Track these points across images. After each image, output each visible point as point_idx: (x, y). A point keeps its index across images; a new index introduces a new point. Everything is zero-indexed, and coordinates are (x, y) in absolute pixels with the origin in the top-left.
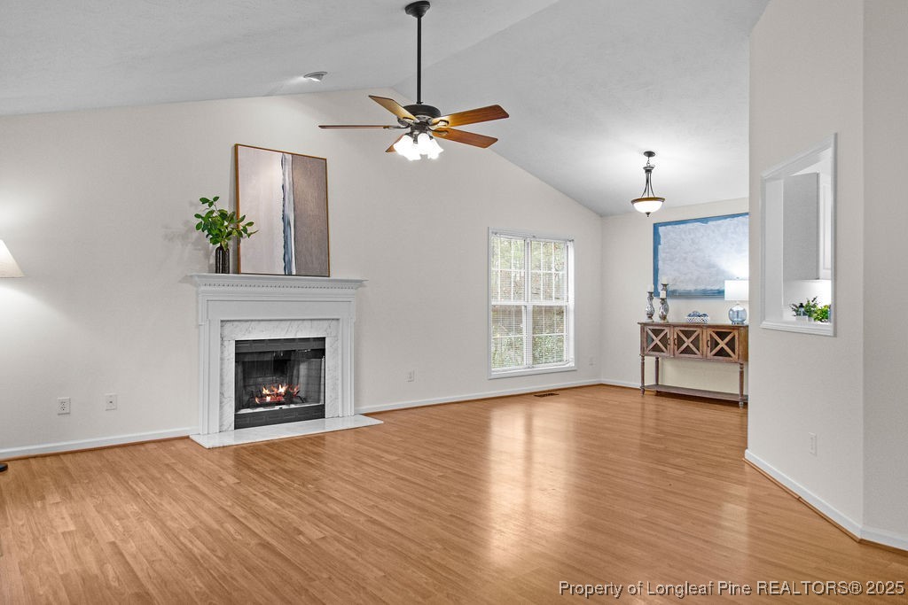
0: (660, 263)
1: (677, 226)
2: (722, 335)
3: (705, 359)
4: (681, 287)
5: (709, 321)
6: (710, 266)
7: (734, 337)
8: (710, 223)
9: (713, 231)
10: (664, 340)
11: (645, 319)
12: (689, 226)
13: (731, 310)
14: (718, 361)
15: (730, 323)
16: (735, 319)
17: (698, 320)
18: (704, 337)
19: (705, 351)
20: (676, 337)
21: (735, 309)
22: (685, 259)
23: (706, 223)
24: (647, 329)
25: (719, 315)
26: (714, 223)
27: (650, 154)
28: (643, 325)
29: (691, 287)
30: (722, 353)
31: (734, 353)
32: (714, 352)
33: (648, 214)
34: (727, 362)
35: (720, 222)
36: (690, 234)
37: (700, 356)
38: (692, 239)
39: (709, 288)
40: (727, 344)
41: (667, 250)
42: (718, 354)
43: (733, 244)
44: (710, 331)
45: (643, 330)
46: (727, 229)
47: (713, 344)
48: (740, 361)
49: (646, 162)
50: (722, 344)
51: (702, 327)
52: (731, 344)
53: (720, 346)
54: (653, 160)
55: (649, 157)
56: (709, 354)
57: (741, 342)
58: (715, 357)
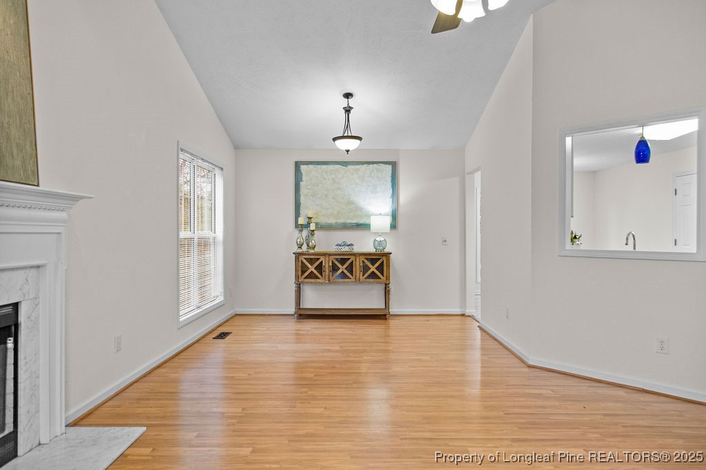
0: (302, 199)
1: (319, 166)
2: (373, 261)
3: (358, 281)
4: (323, 220)
5: (356, 249)
6: (350, 203)
7: (383, 262)
8: (350, 167)
9: (352, 174)
10: (320, 268)
11: (296, 249)
12: (331, 167)
13: (375, 240)
14: (370, 283)
15: (373, 250)
16: (378, 248)
17: (346, 249)
18: (358, 263)
19: (358, 275)
20: (331, 264)
21: (378, 239)
22: (326, 196)
23: (346, 166)
24: (302, 258)
25: (365, 244)
26: (353, 167)
27: (348, 96)
28: (298, 255)
29: (332, 221)
30: (373, 275)
31: (383, 275)
32: (366, 275)
33: (348, 151)
34: (377, 283)
35: (358, 167)
36: (331, 174)
37: (353, 280)
38: (333, 179)
39: (349, 221)
41: (309, 187)
42: (369, 277)
43: (369, 186)
44: (362, 258)
45: (297, 259)
46: (364, 173)
47: (366, 268)
48: (387, 282)
49: (344, 102)
50: (373, 269)
51: (354, 255)
52: (380, 268)
53: (371, 270)
54: (352, 102)
55: (348, 98)
56: (361, 277)
57: (388, 266)
58: (367, 280)
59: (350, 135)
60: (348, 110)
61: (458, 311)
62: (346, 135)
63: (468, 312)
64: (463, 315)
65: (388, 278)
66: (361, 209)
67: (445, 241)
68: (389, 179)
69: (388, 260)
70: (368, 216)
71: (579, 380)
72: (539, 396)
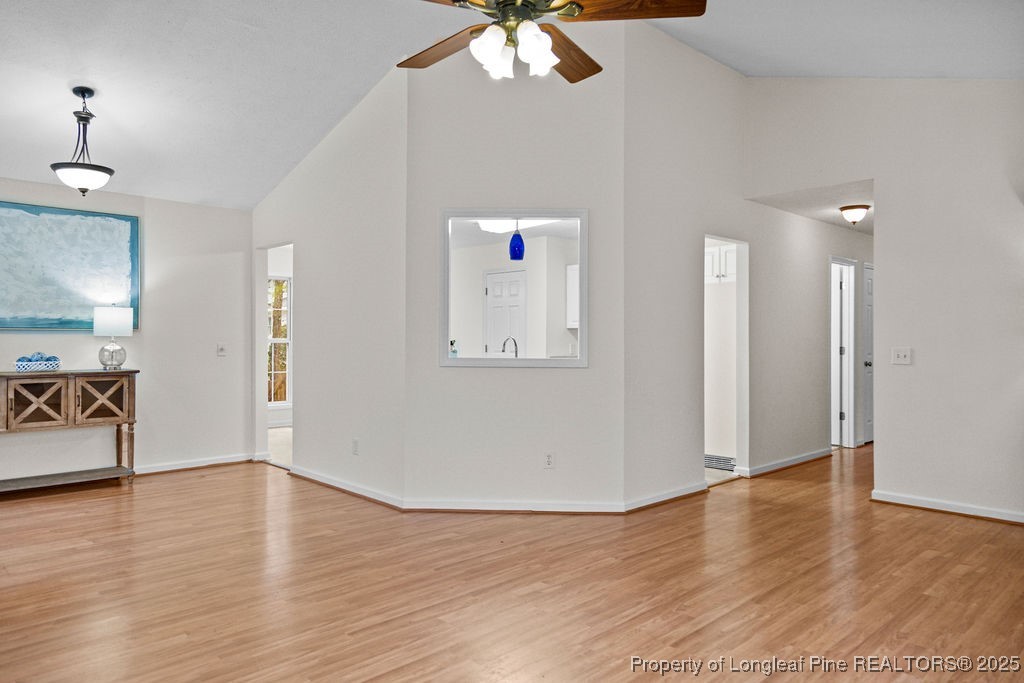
2: (102, 386)
3: (75, 424)
5: (65, 366)
6: (46, 282)
7: (122, 387)
9: (50, 229)
13: (103, 349)
14: (95, 425)
15: (98, 367)
16: (109, 363)
17: (44, 366)
18: (71, 391)
19: (71, 413)
20: (11, 396)
21: (109, 347)
25: (81, 357)
27: (84, 92)
30: (103, 411)
31: (121, 409)
32: (89, 412)
33: (84, 191)
34: (108, 424)
37: (63, 423)
39: (43, 315)
40: (109, 399)
42: (96, 414)
43: (86, 254)
44: (81, 382)
46: (76, 230)
47: (87, 400)
48: (131, 420)
49: (78, 103)
50: (102, 399)
51: (65, 376)
52: (117, 399)
53: (99, 402)
54: (91, 104)
55: (84, 97)
56: (79, 416)
57: (132, 394)
58: (91, 420)
59: (87, 162)
60: (84, 118)
61: (242, 456)
62: (81, 161)
63: (258, 456)
64: (250, 462)
65: (131, 413)
66: (69, 294)
67: (222, 349)
68: (126, 245)
69: (132, 384)
70: (91, 307)
71: (466, 516)
72: (448, 542)
